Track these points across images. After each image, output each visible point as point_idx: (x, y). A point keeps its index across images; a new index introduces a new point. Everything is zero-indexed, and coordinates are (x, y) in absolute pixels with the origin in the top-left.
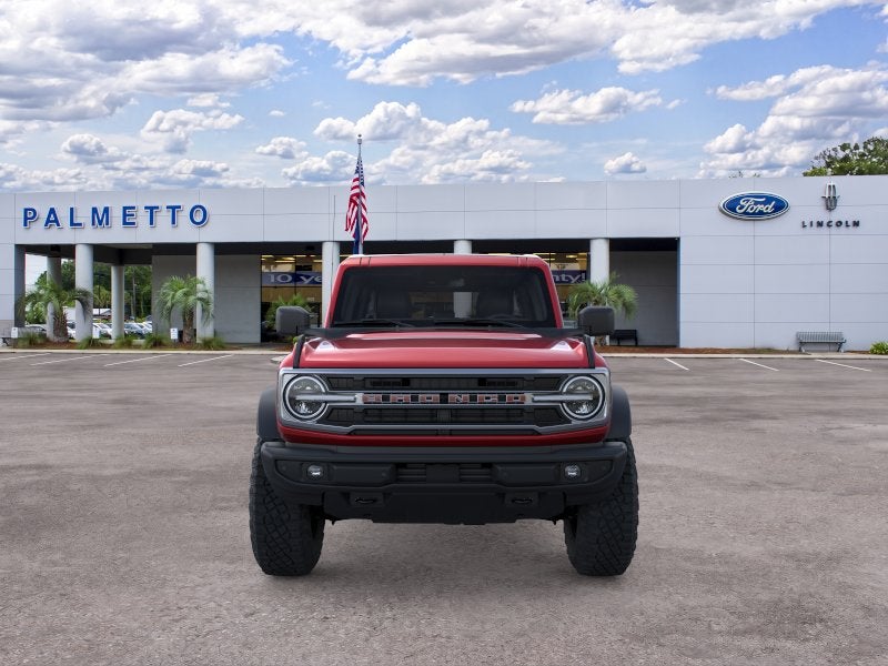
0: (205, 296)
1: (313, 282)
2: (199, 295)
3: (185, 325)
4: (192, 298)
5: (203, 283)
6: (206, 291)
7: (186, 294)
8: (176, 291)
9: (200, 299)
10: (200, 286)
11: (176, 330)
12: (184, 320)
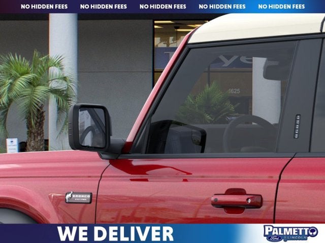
0: (62, 86)
1: (238, 63)
2: (53, 85)
3: (30, 133)
4: (41, 90)
5: (58, 64)
6: (65, 79)
7: (32, 84)
8: (15, 78)
9: (55, 91)
10: (54, 71)
11: (15, 141)
12: (29, 126)
